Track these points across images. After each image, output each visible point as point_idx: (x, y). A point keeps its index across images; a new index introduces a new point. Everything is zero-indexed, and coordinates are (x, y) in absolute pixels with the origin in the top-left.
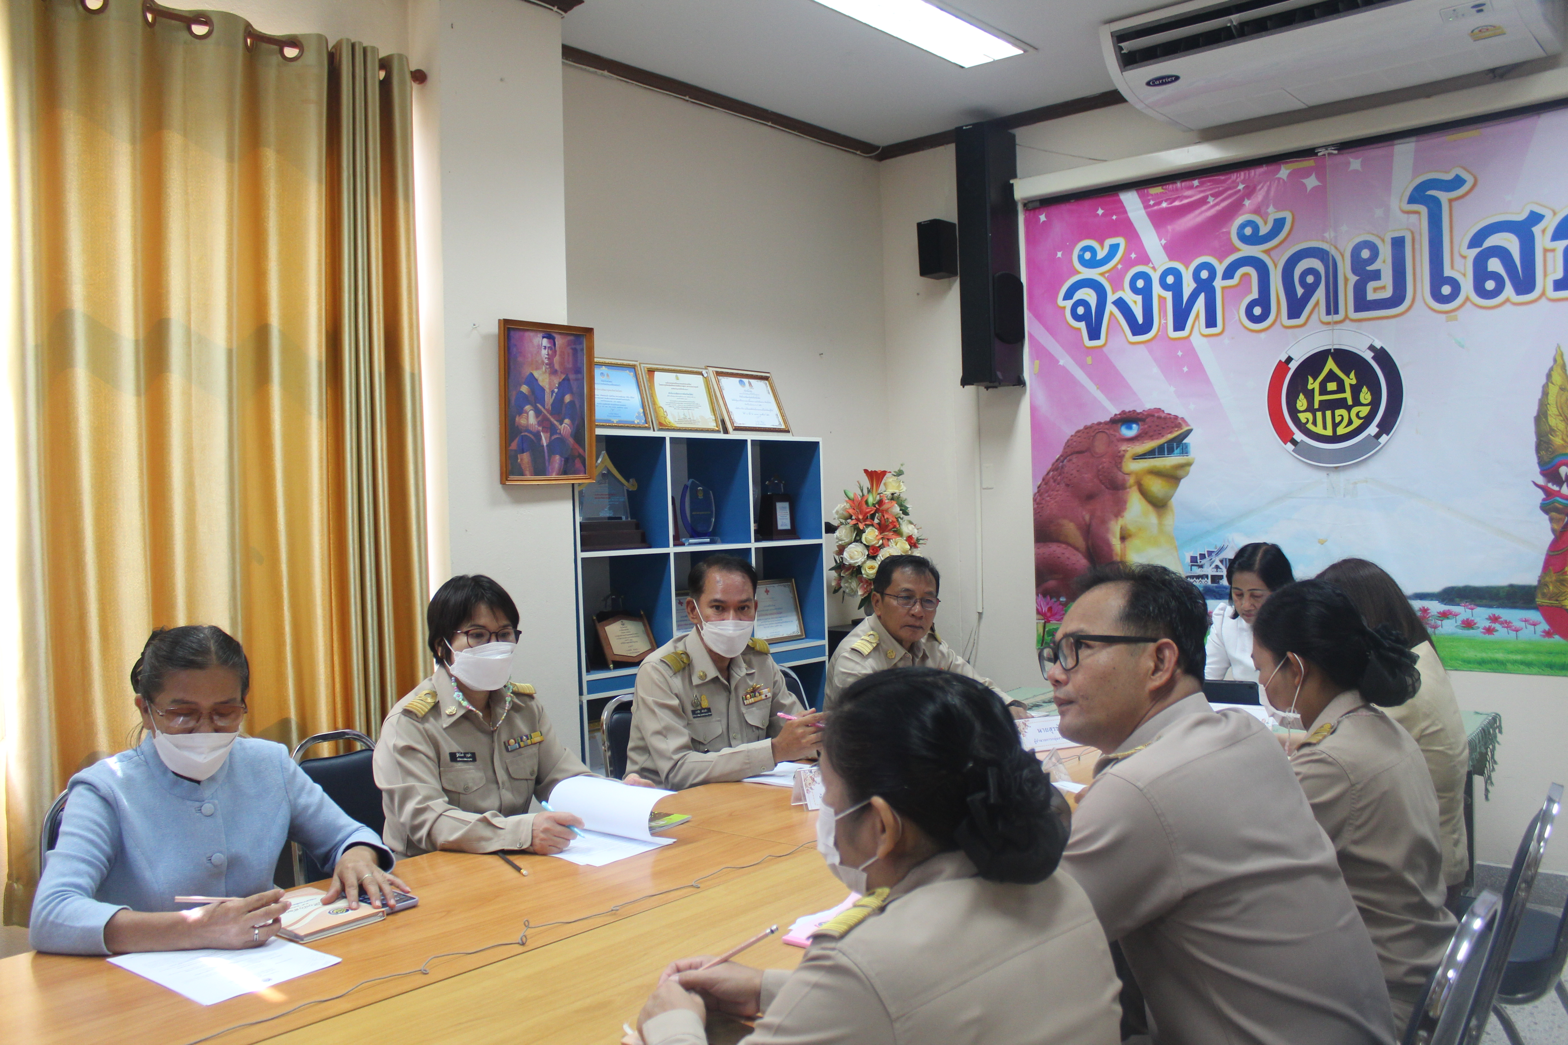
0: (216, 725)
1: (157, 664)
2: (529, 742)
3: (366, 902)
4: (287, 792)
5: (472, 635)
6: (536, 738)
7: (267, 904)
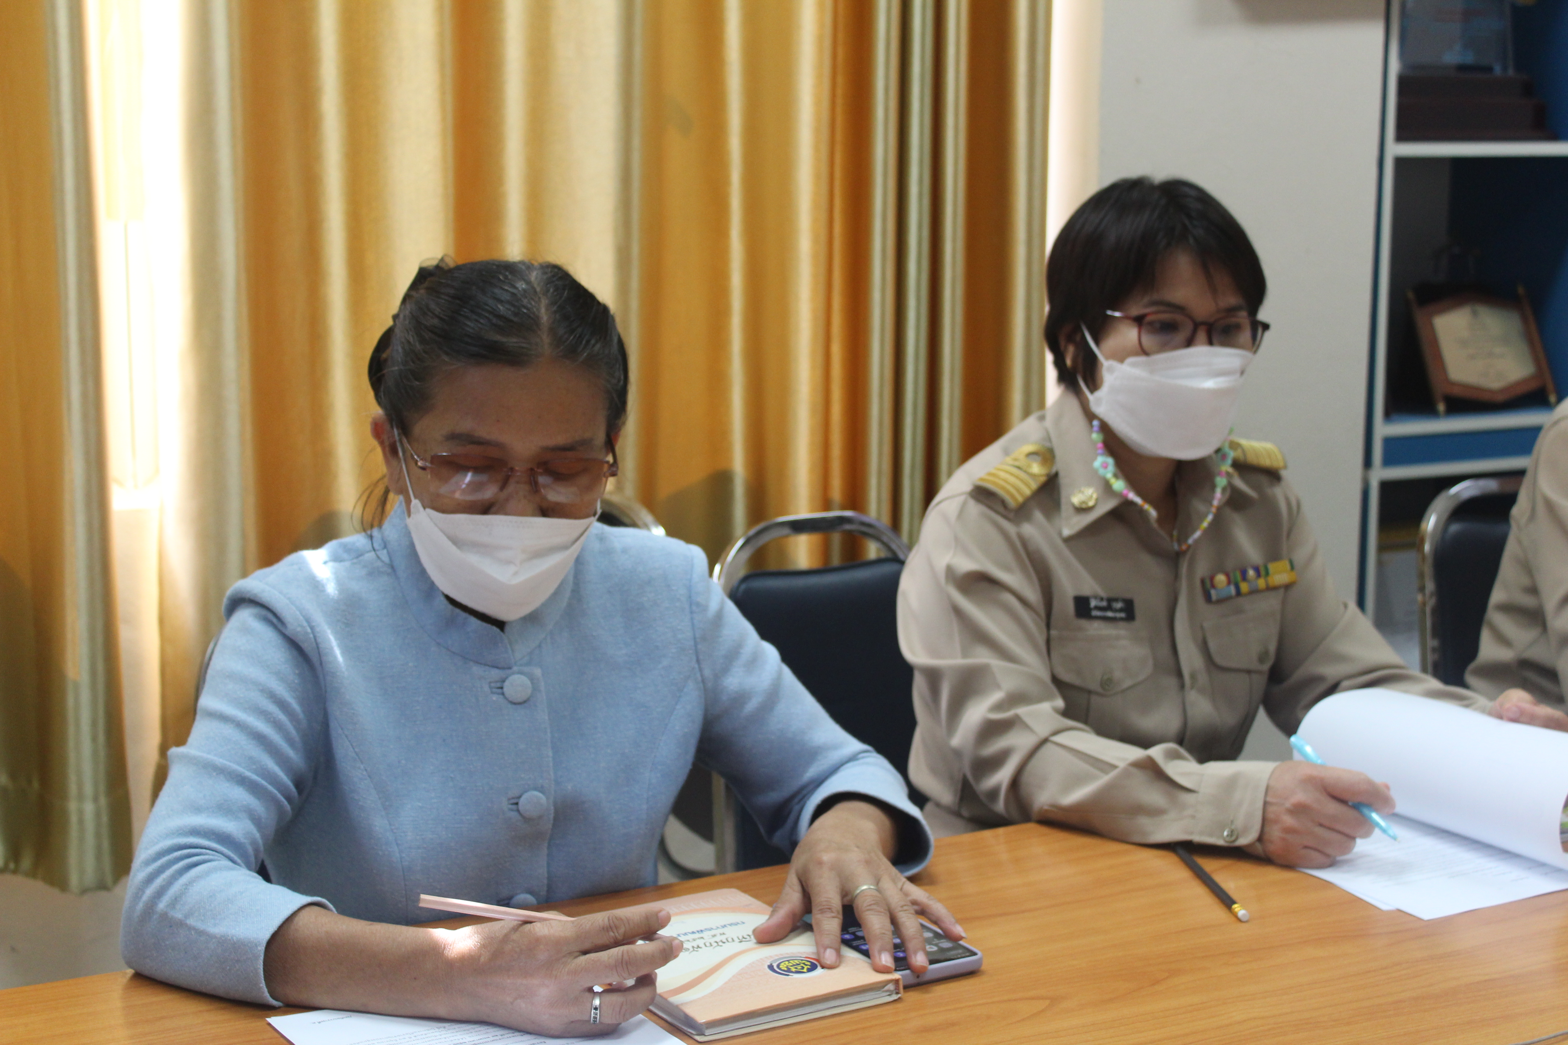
0: (544, 498)
1: (418, 347)
2: (1261, 583)
3: (857, 949)
4: (698, 661)
5: (1151, 324)
6: (1280, 575)
7: (628, 940)
